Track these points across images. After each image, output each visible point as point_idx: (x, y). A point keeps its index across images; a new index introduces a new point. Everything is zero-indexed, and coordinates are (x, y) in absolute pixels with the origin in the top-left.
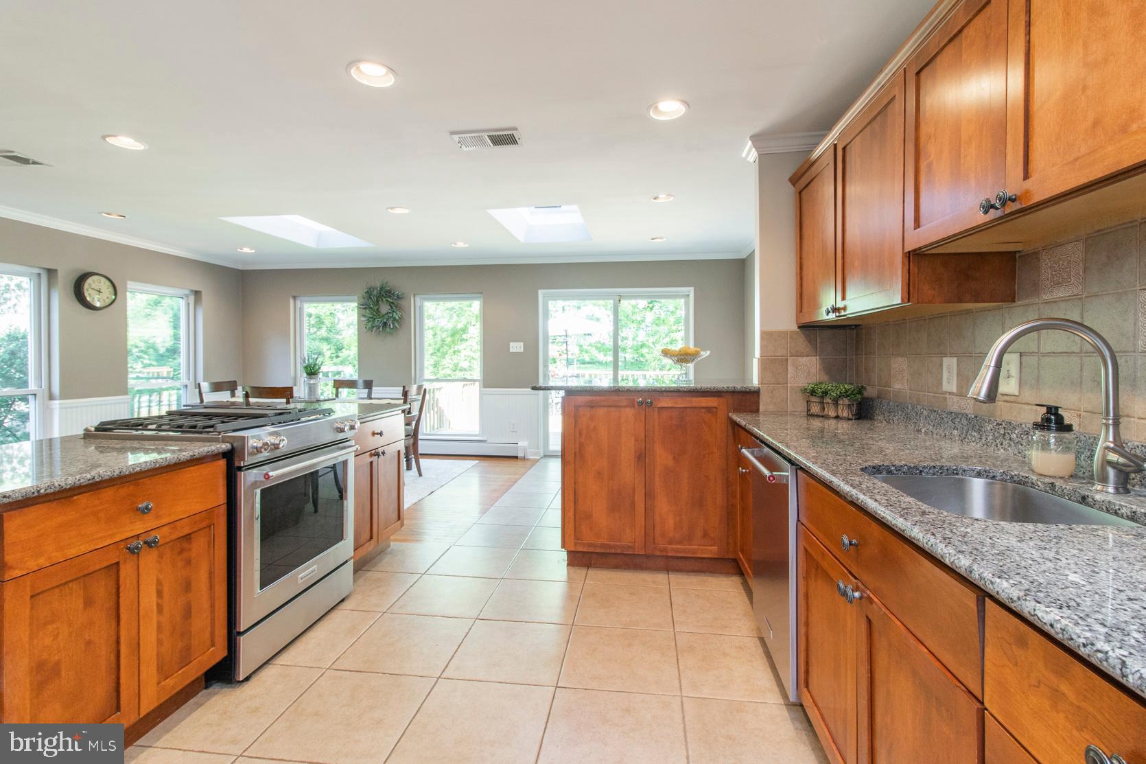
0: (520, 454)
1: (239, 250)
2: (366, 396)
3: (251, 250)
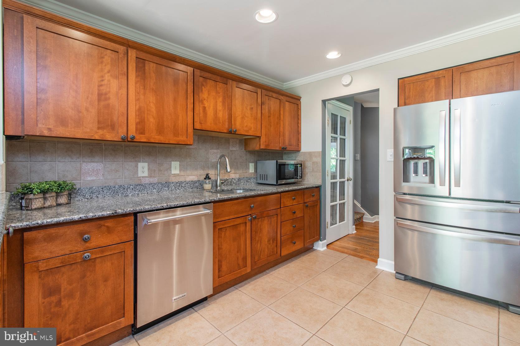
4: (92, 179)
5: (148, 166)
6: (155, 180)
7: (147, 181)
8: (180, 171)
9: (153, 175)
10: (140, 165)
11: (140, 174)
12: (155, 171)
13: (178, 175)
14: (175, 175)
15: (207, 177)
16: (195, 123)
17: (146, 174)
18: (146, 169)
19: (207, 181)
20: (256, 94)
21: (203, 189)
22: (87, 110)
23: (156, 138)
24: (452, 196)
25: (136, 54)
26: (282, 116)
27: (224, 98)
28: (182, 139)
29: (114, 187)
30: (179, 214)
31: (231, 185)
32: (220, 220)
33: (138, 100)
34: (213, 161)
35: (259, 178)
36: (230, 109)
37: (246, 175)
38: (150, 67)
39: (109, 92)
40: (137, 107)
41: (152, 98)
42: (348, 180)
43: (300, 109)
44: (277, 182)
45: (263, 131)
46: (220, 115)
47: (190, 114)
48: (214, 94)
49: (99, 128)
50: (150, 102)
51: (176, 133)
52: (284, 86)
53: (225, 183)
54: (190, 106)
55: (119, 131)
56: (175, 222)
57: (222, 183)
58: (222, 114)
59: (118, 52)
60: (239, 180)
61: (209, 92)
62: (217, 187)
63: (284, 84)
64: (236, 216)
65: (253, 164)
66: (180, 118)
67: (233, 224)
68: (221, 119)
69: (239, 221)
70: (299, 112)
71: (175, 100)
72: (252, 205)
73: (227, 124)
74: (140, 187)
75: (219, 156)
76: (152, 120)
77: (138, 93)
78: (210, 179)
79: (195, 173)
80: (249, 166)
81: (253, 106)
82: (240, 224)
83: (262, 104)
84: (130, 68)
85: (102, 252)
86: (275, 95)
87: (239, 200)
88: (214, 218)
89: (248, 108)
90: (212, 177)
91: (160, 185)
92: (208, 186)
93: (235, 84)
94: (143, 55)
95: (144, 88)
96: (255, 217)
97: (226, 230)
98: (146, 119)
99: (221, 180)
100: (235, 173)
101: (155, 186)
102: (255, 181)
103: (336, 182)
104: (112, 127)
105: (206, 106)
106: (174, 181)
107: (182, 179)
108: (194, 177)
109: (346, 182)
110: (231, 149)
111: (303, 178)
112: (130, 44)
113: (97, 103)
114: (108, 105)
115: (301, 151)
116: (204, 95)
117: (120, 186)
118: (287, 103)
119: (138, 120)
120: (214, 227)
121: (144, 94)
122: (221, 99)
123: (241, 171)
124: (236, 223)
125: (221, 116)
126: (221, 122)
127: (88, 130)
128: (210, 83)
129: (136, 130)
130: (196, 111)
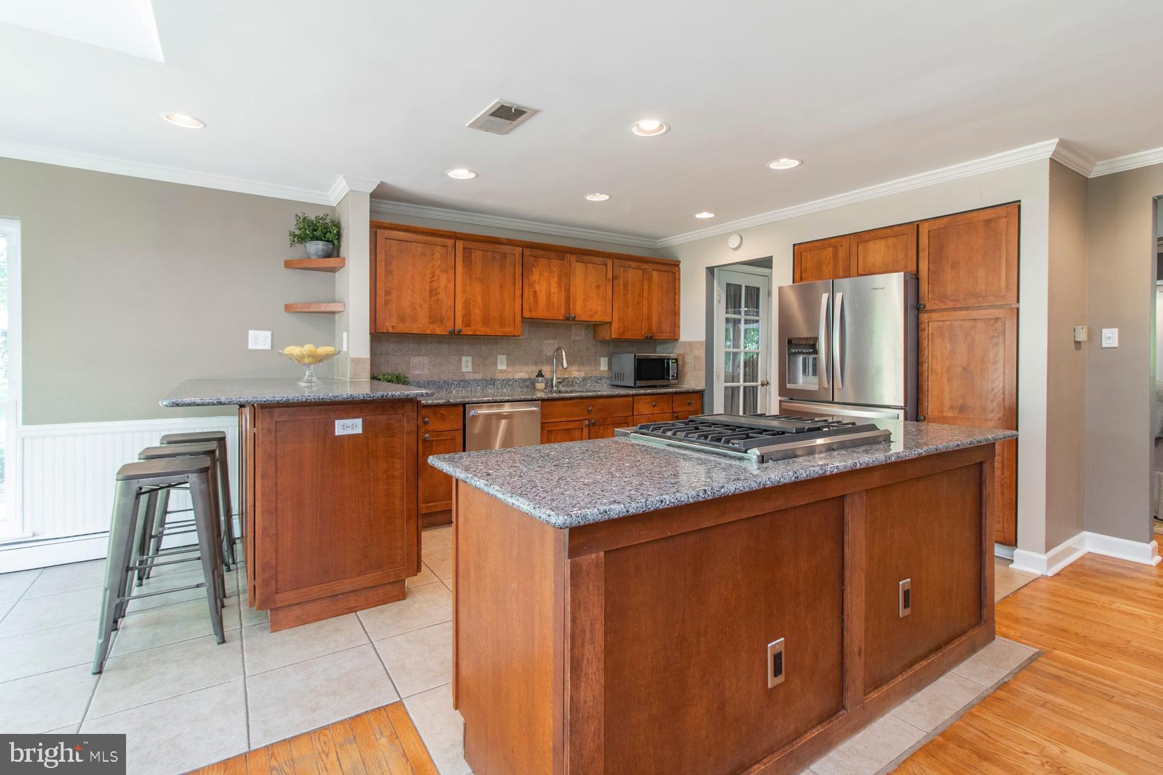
4: (418, 373)
5: (473, 360)
6: (479, 376)
7: (470, 377)
8: (507, 365)
9: (477, 370)
10: (464, 358)
11: (464, 369)
12: (479, 365)
13: (505, 371)
14: (502, 372)
15: (540, 374)
16: (524, 311)
17: (470, 369)
18: (470, 364)
19: (540, 379)
20: (604, 267)
21: (534, 388)
22: (421, 306)
23: (482, 330)
24: (835, 400)
25: (463, 245)
26: (646, 293)
27: (560, 277)
28: (509, 330)
29: (439, 382)
30: (507, 409)
31: (572, 385)
32: (549, 421)
33: (464, 291)
34: (548, 354)
35: (614, 378)
36: (568, 290)
37: (595, 374)
38: (477, 255)
39: (439, 287)
40: (464, 298)
41: (478, 288)
42: (762, 385)
43: (679, 279)
44: (635, 384)
45: (616, 315)
46: (555, 298)
47: (518, 301)
48: (547, 274)
49: (430, 323)
50: (476, 292)
51: (502, 324)
52: (658, 244)
53: (564, 383)
54: (518, 292)
55: (448, 325)
56: (500, 417)
57: (560, 383)
58: (557, 298)
59: (446, 246)
60: (585, 379)
61: (540, 272)
62: (552, 387)
63: (658, 241)
64: (569, 419)
65: (606, 359)
66: (507, 306)
67: (564, 428)
68: (555, 304)
69: (572, 425)
70: (677, 283)
71: (501, 287)
72: (590, 408)
73: (563, 309)
74: (463, 383)
75: (555, 348)
76: (477, 311)
77: (464, 284)
78: (543, 376)
79: (526, 369)
80: (600, 361)
81: (600, 283)
82: (574, 429)
83: (614, 278)
84: (457, 259)
85: (437, 436)
86: (633, 264)
87: (574, 401)
88: (542, 418)
89: (593, 286)
90: (547, 375)
91: (484, 382)
92: (540, 386)
93: (574, 258)
94: (470, 245)
95: (471, 279)
96: (594, 423)
97: (557, 433)
98: (472, 311)
99: (557, 378)
100: (578, 371)
101: (480, 383)
102: (609, 382)
103: (739, 387)
104: (441, 321)
105: (537, 289)
106: (499, 378)
107: (509, 376)
108: (524, 374)
109: (759, 388)
110: (573, 338)
111: (679, 378)
112: (458, 235)
113: (428, 299)
114: (438, 299)
115: (680, 340)
116: (535, 277)
117: (445, 382)
118: (655, 274)
119: (464, 312)
120: (543, 428)
121: (470, 285)
122: (555, 279)
123: (587, 368)
124: (569, 427)
125: (556, 300)
126: (556, 306)
127: (421, 325)
128: (543, 261)
129: (463, 322)
130: (525, 297)
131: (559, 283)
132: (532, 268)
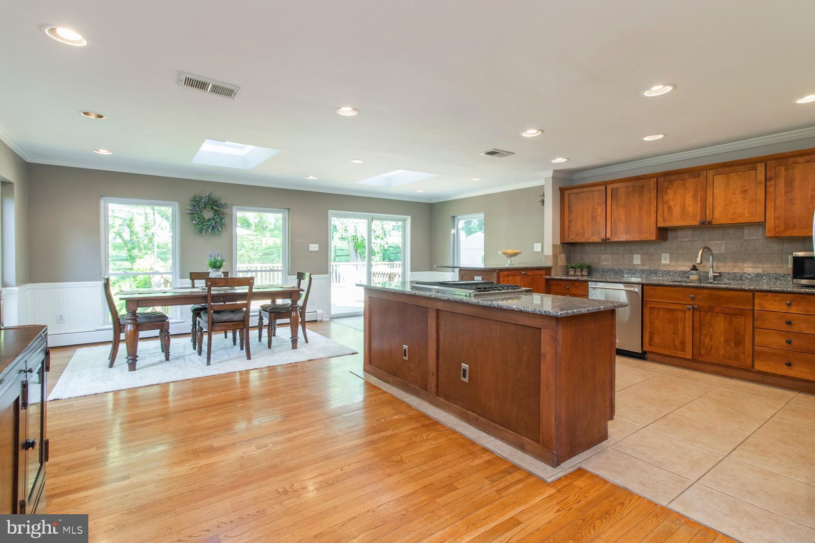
0: (319, 319)
1: (95, 151)
2: (190, 286)
3: (109, 152)
4: (605, 264)
5: (641, 257)
6: (647, 268)
7: (640, 268)
8: (670, 261)
9: (644, 264)
10: (635, 256)
11: (635, 263)
12: (646, 261)
13: (668, 265)
14: (665, 265)
15: (694, 269)
16: (658, 223)
17: (639, 262)
18: (639, 259)
19: (694, 272)
21: (688, 278)
27: (696, 192)
38: (622, 191)
39: (597, 214)
45: (769, 216)
47: (653, 215)
48: (682, 192)
54: (653, 209)
58: (693, 208)
59: (600, 191)
61: (675, 192)
71: (640, 208)
73: (699, 217)
79: (684, 264)
82: (677, 310)
89: (738, 192)
91: (648, 272)
92: (693, 277)
93: (712, 173)
94: (617, 185)
97: (659, 310)
101: (645, 272)
105: (671, 205)
106: (662, 269)
107: (671, 269)
116: (670, 196)
122: (691, 194)
125: (691, 210)
126: (691, 215)
128: (678, 183)
130: (660, 212)
131: (695, 197)
132: (667, 190)
